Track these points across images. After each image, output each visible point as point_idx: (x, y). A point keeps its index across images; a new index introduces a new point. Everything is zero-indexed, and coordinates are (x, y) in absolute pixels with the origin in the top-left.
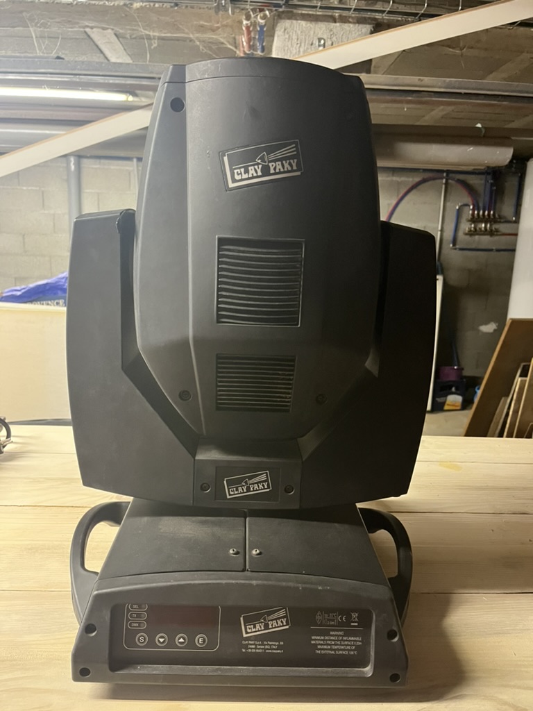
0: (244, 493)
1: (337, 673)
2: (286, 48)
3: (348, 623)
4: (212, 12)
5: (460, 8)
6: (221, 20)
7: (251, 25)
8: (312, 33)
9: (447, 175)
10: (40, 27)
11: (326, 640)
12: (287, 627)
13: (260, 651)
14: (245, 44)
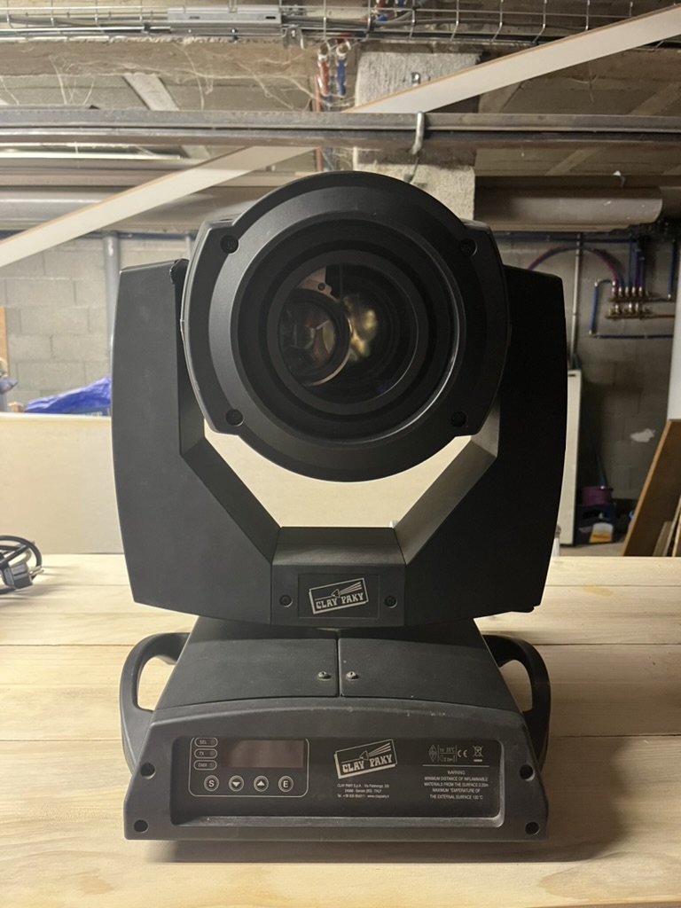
0: (334, 607)
1: (459, 823)
2: (372, 87)
3: (470, 760)
4: (280, 47)
5: (587, 27)
6: (291, 55)
7: (328, 61)
8: (404, 66)
9: (581, 245)
10: (69, 73)
11: (443, 781)
12: (393, 765)
13: (359, 796)
14: (321, 85)
